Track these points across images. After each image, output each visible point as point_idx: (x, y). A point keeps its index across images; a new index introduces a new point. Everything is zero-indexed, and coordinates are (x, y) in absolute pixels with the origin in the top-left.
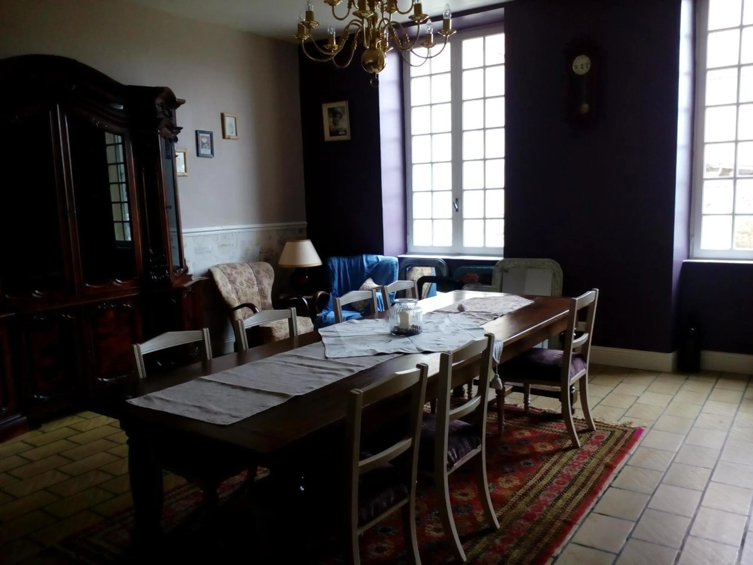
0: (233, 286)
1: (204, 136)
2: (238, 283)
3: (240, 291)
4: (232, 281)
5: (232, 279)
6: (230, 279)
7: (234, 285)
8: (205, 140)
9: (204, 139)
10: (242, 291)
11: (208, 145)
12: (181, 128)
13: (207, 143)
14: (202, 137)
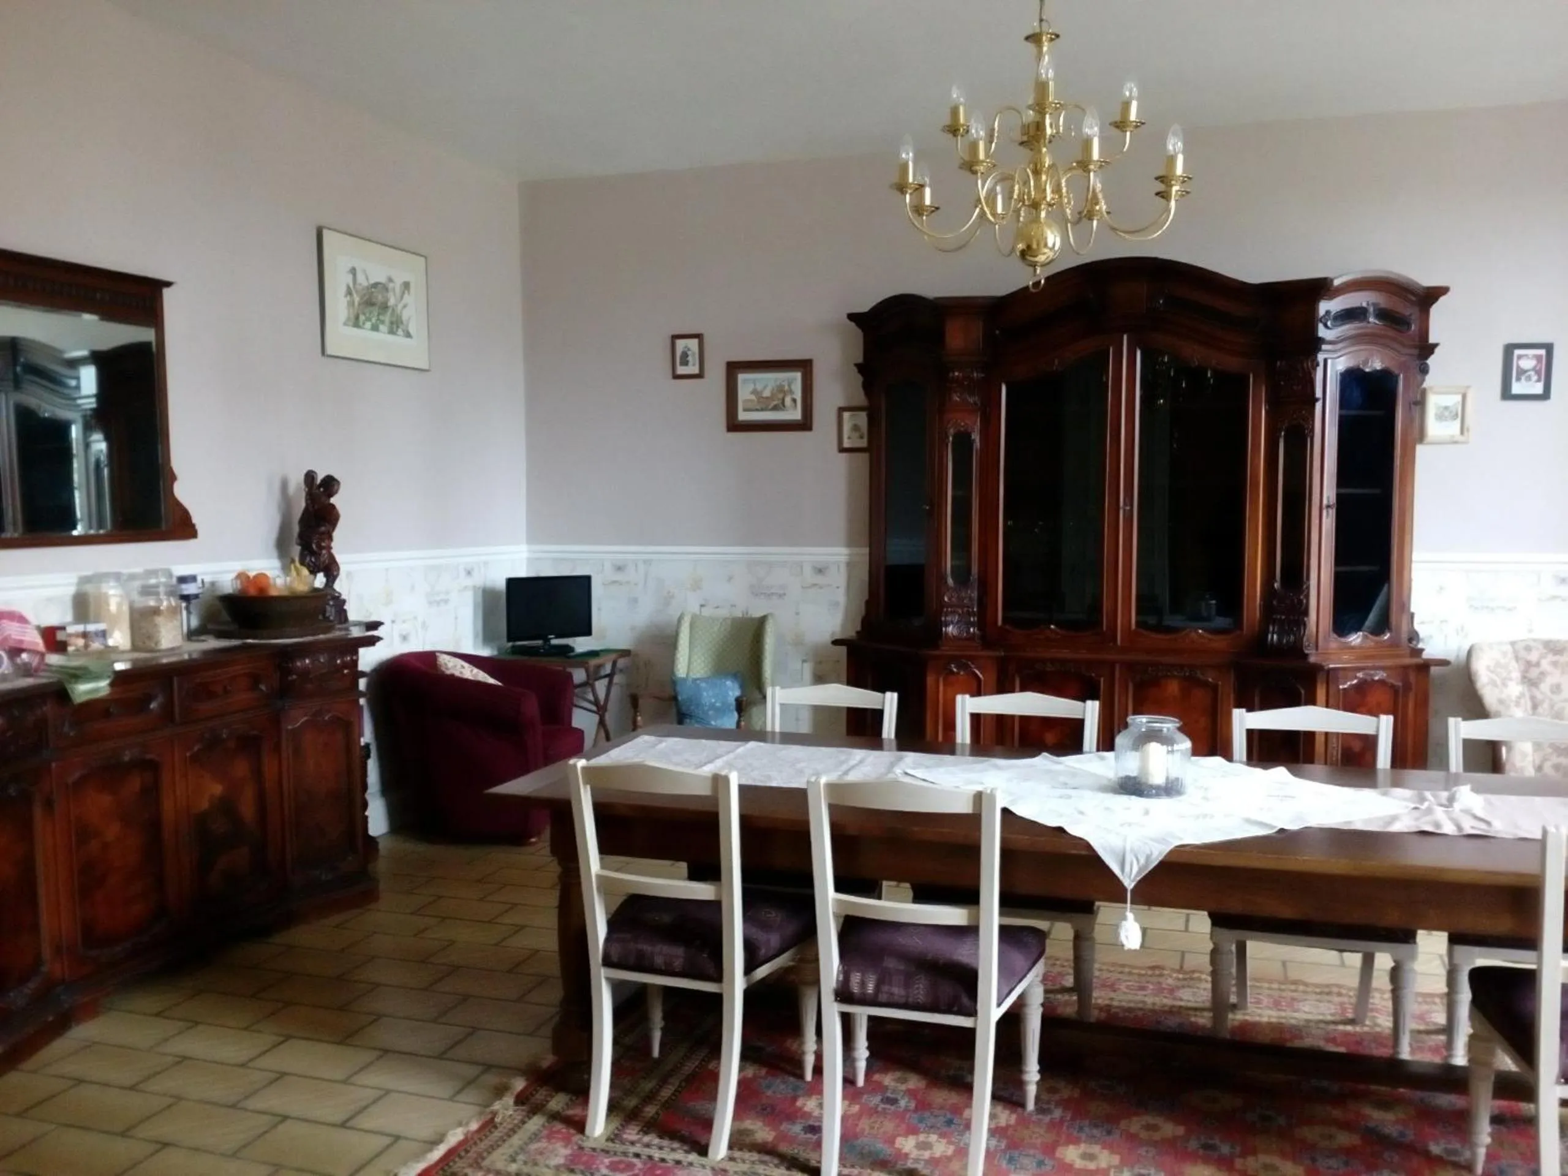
0: (1529, 690)
1: (1526, 355)
2: (1545, 687)
3: (1546, 705)
4: (1530, 680)
5: (1534, 673)
6: (1528, 675)
7: (1534, 690)
8: (1527, 364)
9: (1526, 361)
10: (1552, 707)
11: (1538, 373)
12: (1436, 345)
13: (1534, 369)
14: (1520, 357)
